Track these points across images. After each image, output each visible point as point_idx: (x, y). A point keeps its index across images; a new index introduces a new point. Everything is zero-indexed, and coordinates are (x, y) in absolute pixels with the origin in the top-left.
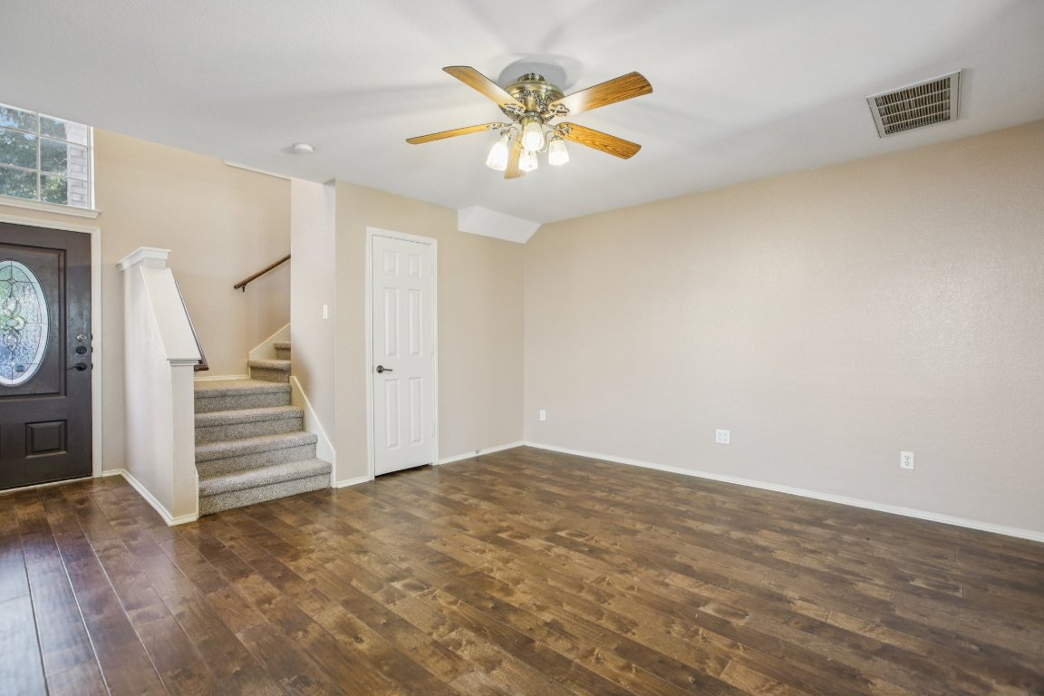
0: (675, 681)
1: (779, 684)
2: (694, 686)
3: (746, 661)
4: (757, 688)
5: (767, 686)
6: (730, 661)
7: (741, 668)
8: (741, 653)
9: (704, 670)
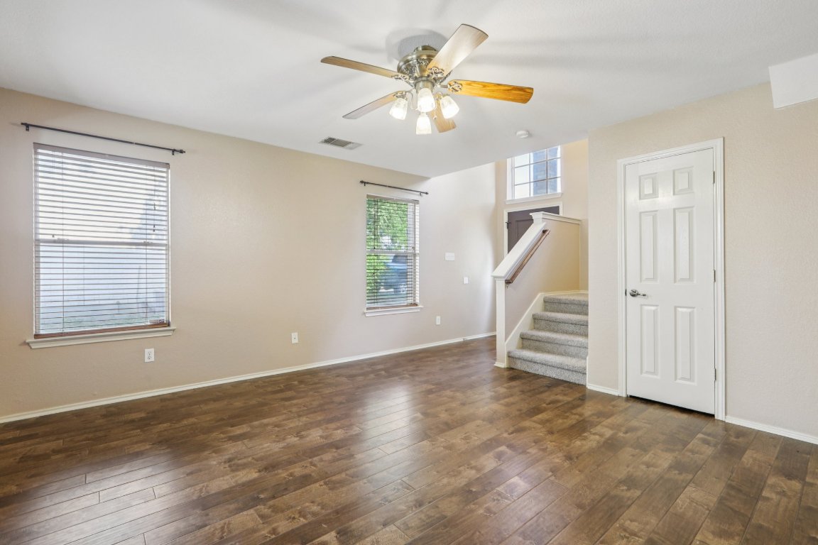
0: (266, 490)
1: (222, 538)
2: (256, 496)
3: (254, 531)
4: (229, 524)
5: (226, 530)
6: (261, 522)
7: (250, 525)
8: (265, 532)
9: (265, 505)
